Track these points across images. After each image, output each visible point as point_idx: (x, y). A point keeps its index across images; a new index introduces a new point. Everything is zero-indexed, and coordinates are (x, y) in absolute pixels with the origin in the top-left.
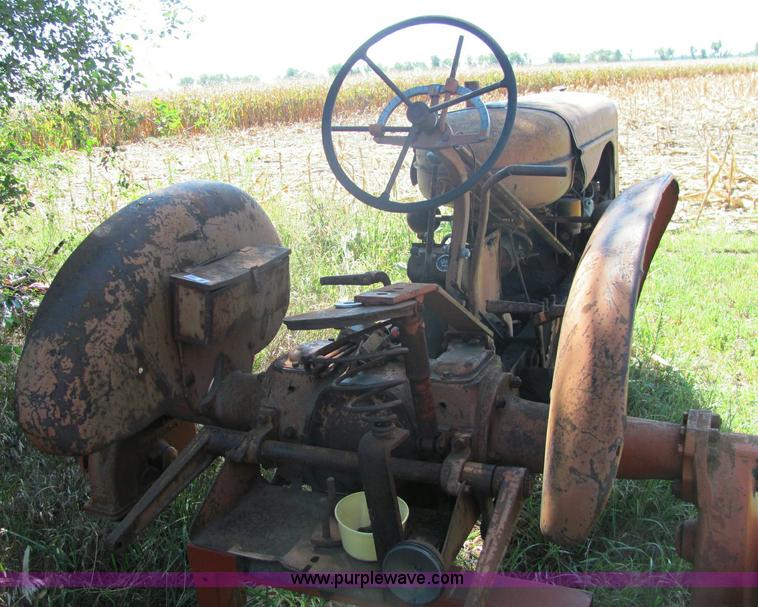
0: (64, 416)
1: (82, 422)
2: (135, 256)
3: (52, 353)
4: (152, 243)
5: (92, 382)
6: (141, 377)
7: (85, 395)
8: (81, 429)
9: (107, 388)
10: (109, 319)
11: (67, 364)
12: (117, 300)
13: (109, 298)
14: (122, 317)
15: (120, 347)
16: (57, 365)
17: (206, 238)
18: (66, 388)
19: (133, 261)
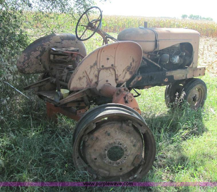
0: (23, 66)
1: (26, 68)
2: (45, 43)
3: (25, 56)
4: (49, 42)
5: (30, 62)
6: (40, 64)
7: (28, 64)
8: (26, 69)
9: (32, 64)
10: (36, 52)
11: (26, 58)
12: (38, 50)
13: (37, 49)
14: (39, 53)
15: (37, 58)
16: (25, 58)
17: (62, 43)
18: (25, 61)
19: (44, 44)
